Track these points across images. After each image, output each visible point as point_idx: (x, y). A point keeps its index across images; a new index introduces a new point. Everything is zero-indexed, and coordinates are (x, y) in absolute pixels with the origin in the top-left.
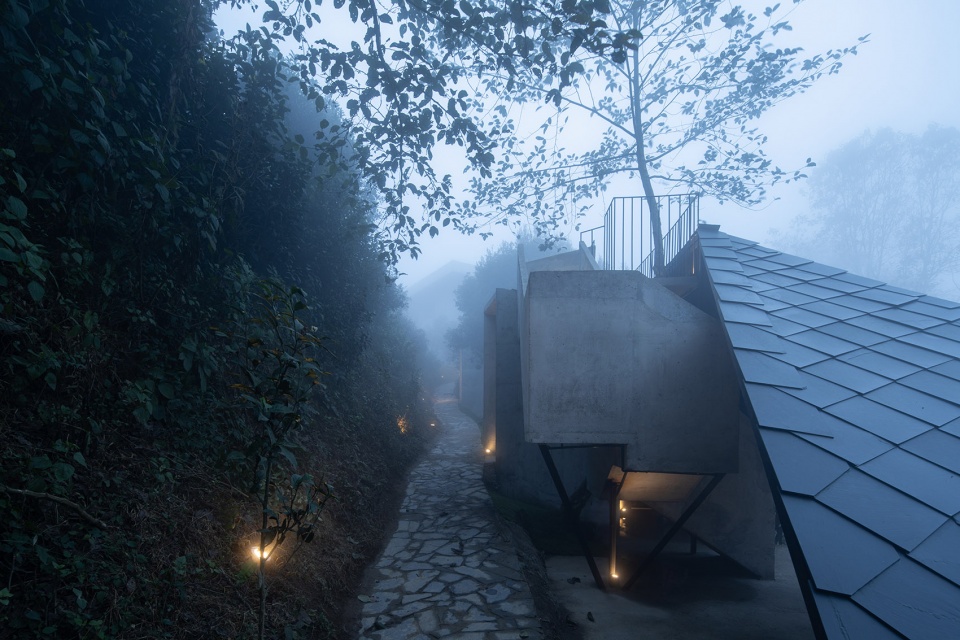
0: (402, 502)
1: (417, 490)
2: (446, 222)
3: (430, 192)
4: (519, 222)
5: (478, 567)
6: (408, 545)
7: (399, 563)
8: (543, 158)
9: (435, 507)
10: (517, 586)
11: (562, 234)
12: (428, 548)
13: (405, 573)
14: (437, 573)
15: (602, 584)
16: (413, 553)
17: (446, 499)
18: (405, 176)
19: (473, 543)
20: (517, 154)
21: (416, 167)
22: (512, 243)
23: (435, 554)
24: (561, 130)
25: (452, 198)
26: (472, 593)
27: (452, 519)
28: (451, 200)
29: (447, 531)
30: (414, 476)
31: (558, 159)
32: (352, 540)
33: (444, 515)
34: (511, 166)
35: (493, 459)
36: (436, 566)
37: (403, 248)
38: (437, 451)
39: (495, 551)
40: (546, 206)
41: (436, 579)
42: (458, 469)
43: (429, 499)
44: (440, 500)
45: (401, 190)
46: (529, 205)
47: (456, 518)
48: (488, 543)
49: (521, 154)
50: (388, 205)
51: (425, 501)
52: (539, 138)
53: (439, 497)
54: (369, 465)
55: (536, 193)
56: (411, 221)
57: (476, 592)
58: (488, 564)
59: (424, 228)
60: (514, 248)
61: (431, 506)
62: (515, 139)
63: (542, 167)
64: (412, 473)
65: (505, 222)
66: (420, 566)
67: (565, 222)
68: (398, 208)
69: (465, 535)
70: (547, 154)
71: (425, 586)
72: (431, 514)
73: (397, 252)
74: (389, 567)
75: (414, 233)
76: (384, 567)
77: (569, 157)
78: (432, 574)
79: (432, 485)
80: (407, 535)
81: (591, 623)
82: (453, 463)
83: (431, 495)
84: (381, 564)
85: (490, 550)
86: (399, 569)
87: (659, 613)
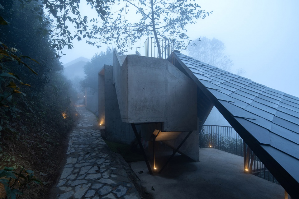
0: (67, 149)
1: (73, 143)
2: (85, 36)
3: (78, 21)
4: (111, 43)
5: (109, 178)
6: (73, 171)
7: (70, 182)
8: (120, 22)
9: (83, 150)
10: (128, 185)
11: (126, 50)
12: (83, 171)
13: (74, 187)
14: (90, 184)
15: (151, 172)
16: (76, 175)
17: (87, 146)
18: (66, 12)
19: (104, 166)
20: (111, 18)
21: (72, 10)
22: (104, 53)
23: (87, 174)
24: (127, 13)
25: (88, 27)
26: (109, 193)
27: (92, 155)
28: (87, 27)
29: (90, 161)
30: (71, 137)
31: (125, 23)
32: (43, 174)
33: (88, 153)
34: (108, 23)
35: (104, 128)
36: (89, 180)
37: (65, 44)
38: (80, 125)
39: (114, 169)
40: (121, 39)
41: (90, 188)
42: (90, 132)
43: (80, 146)
44: (85, 146)
45: (64, 19)
46: (115, 37)
47: (94, 154)
48: (110, 165)
49: (112, 19)
50: (58, 24)
51: (78, 147)
52: (119, 14)
53: (84, 145)
54: (50, 134)
55: (117, 34)
56: (69, 33)
57: (111, 192)
58: (113, 176)
59: (75, 36)
60: (105, 54)
61: (81, 150)
62: (110, 13)
63: (120, 25)
64: (70, 135)
65: (106, 43)
66: (81, 182)
67: (128, 46)
68: (63, 26)
69: (100, 162)
70: (122, 21)
71: (85, 194)
72: (82, 153)
73: (62, 45)
74: (64, 185)
75: (70, 39)
76: (62, 186)
77: (129, 24)
78: (88, 186)
79: (80, 140)
80: (71, 165)
81: (153, 191)
82: (88, 130)
83: (80, 145)
84: (60, 184)
85: (112, 168)
86: (70, 186)
87: (174, 181)
